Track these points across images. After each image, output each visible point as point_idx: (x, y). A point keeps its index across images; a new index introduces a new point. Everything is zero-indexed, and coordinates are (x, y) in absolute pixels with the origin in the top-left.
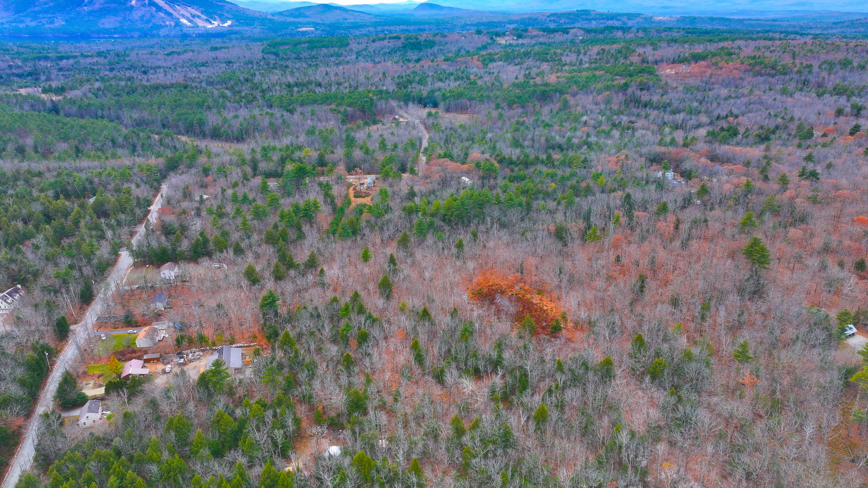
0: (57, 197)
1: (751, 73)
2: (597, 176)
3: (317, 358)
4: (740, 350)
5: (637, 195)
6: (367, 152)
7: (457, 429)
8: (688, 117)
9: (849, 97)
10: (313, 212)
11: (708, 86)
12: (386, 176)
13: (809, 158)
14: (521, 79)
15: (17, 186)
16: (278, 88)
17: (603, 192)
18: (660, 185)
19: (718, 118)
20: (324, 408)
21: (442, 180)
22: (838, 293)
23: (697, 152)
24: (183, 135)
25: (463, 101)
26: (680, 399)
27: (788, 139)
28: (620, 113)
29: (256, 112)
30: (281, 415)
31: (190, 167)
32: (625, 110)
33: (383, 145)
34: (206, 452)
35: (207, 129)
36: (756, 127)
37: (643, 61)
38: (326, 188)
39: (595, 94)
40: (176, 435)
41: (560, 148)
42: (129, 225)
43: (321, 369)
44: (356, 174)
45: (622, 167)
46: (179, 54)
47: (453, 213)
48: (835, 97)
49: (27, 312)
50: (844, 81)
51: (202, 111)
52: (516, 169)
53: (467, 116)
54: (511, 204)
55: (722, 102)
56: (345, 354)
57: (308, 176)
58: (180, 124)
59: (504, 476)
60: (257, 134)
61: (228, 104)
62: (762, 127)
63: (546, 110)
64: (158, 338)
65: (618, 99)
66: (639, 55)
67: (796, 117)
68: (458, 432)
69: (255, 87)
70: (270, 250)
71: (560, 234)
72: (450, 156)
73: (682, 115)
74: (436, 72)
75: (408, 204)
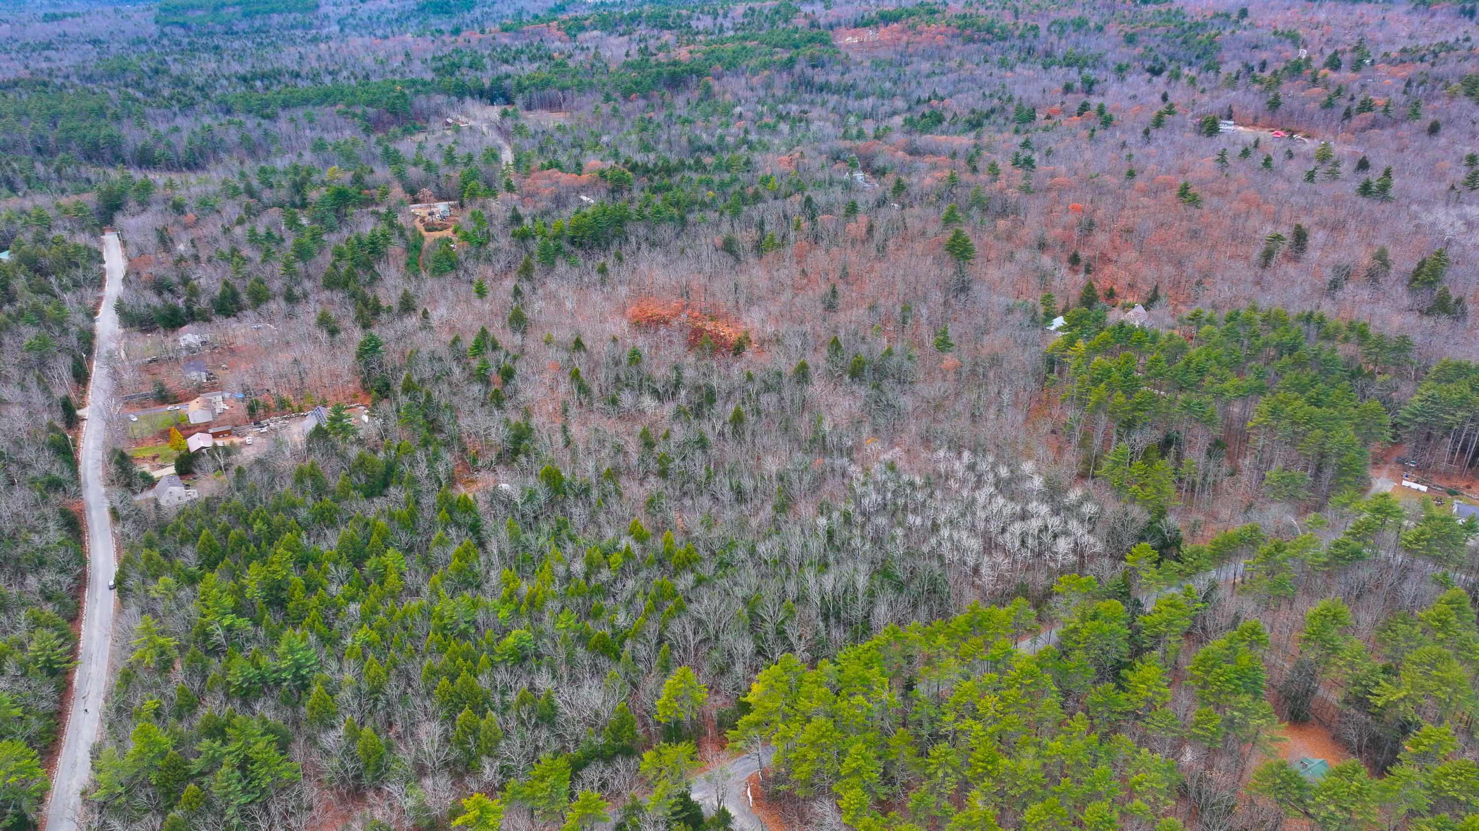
1: (960, 39)
2: (766, 181)
3: (456, 400)
5: (819, 198)
6: (429, 167)
8: (880, 103)
9: (1081, 68)
10: (384, 246)
11: (904, 59)
12: (473, 195)
13: (1026, 145)
14: (635, 57)
16: (225, 83)
17: (776, 198)
18: (848, 186)
19: (919, 101)
21: (555, 197)
23: (892, 144)
25: (551, 92)
26: (882, 392)
27: (1004, 124)
28: (786, 101)
29: (207, 120)
31: (144, 205)
32: (793, 96)
33: (450, 158)
35: (127, 152)
36: (967, 111)
37: (812, 25)
39: (748, 75)
41: (710, 149)
44: (424, 198)
45: (797, 167)
47: (584, 233)
48: (1065, 69)
50: (1077, 46)
51: (107, 123)
52: (656, 178)
53: (562, 115)
54: (659, 218)
55: (923, 81)
56: (492, 391)
57: (353, 205)
60: (222, 155)
61: (149, 111)
62: (973, 112)
63: (680, 101)
64: (218, 411)
65: (782, 81)
66: (806, 16)
67: (1016, 97)
68: (648, 444)
69: (181, 82)
70: (338, 296)
71: (729, 247)
72: (558, 166)
73: (871, 100)
74: (494, 49)
75: (517, 229)
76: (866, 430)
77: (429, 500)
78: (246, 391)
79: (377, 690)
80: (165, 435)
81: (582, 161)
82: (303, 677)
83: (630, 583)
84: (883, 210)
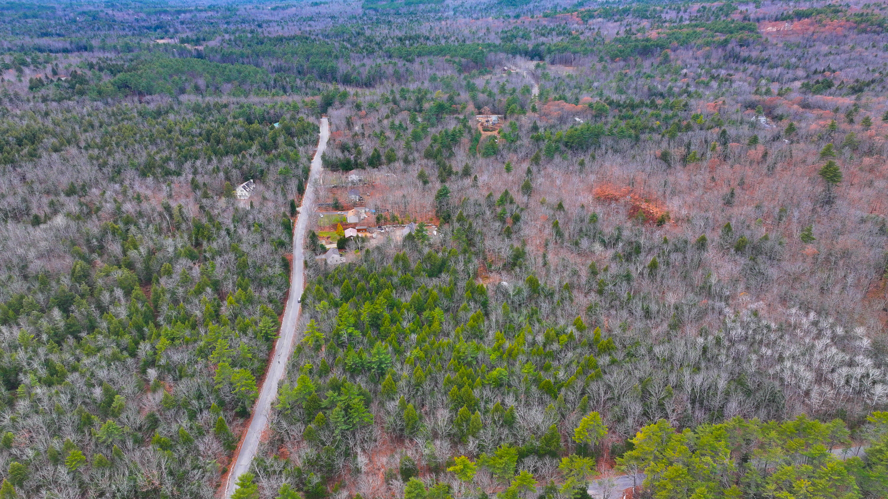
1: (855, 30)
2: (696, 117)
3: (485, 229)
4: (806, 233)
5: (732, 131)
6: (490, 95)
8: (785, 72)
10: (459, 137)
11: (809, 42)
12: (513, 113)
14: (622, 35)
16: (391, 41)
17: (701, 129)
18: (753, 126)
19: (815, 72)
21: (560, 117)
23: (790, 100)
25: (567, 54)
26: (756, 263)
27: (881, 91)
28: (719, 67)
29: (379, 61)
30: (469, 258)
31: (342, 104)
32: (723, 64)
33: (503, 90)
34: (424, 274)
35: (339, 76)
36: (852, 80)
37: (745, 19)
38: (464, 121)
39: (695, 49)
40: (402, 265)
41: (662, 95)
42: (311, 144)
44: (482, 114)
45: (719, 110)
46: (283, 9)
47: (574, 140)
51: (332, 60)
52: (624, 110)
53: (571, 68)
54: (622, 135)
55: (821, 59)
56: (505, 228)
57: (446, 113)
58: (314, 71)
60: (384, 80)
61: (352, 54)
62: (857, 81)
63: (647, 64)
64: (361, 218)
65: (717, 54)
66: (741, 12)
68: (594, 272)
69: (369, 40)
70: (431, 163)
71: (665, 157)
72: (565, 99)
73: (779, 70)
74: (537, 28)
75: (535, 134)
76: (741, 287)
77: (462, 284)
78: (377, 209)
79: (419, 384)
80: (335, 227)
81: (580, 97)
82: (382, 369)
83: (570, 354)
84: (776, 143)
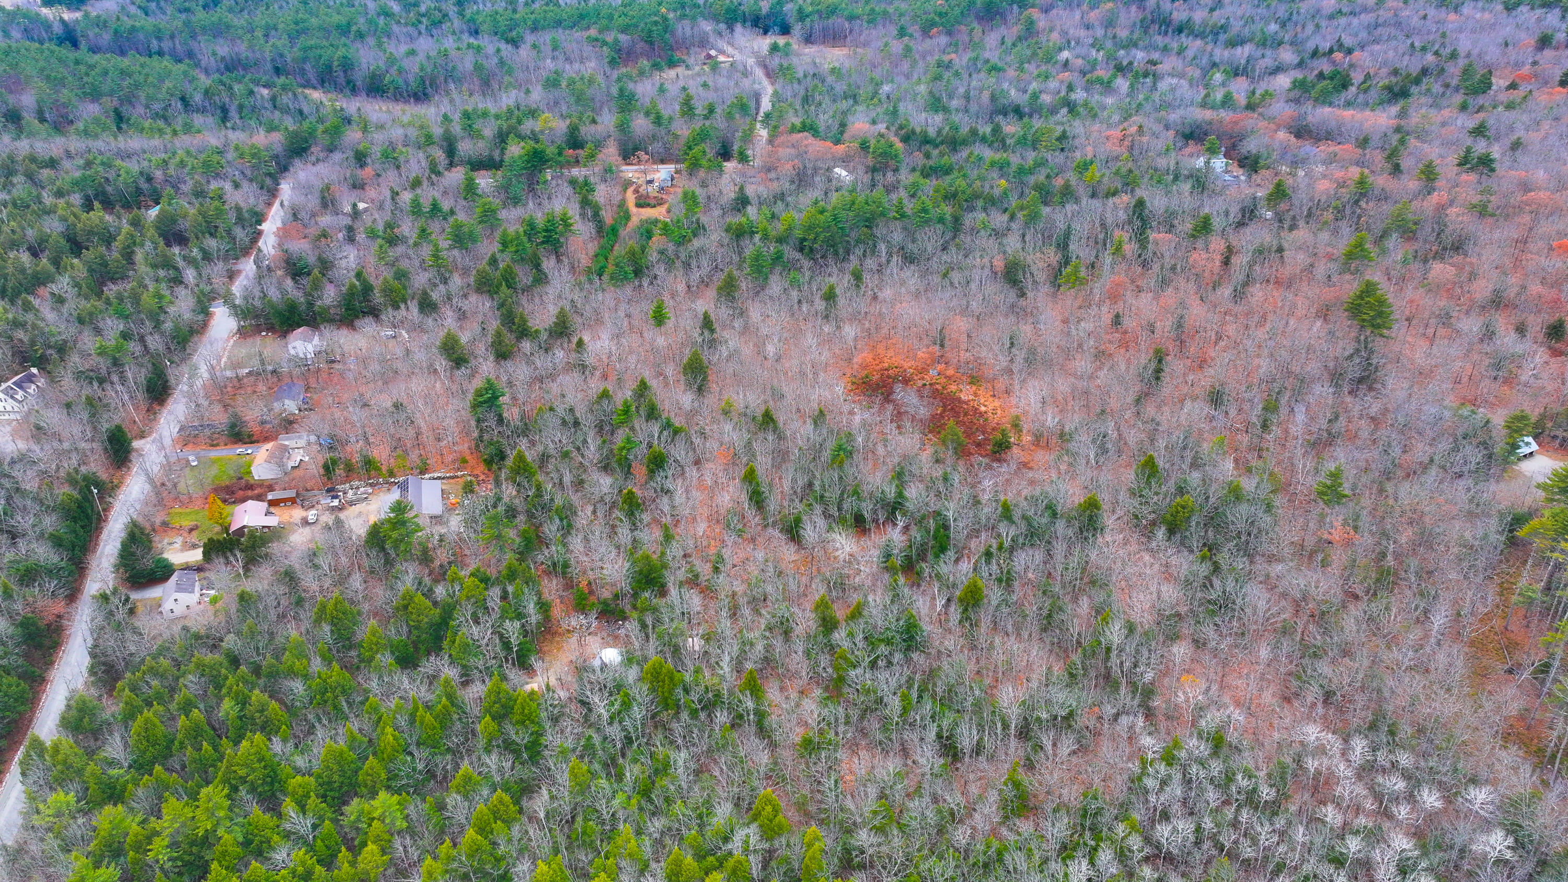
0: (88, 206)
2: (1084, 167)
3: (575, 498)
4: (1329, 483)
5: (1157, 202)
6: (658, 121)
7: (824, 619)
8: (1259, 53)
10: (562, 234)
12: (694, 167)
13: (1479, 131)
15: (13, 185)
17: (1093, 195)
18: (1200, 182)
19: (1315, 54)
20: (590, 583)
21: (798, 174)
22: (1509, 381)
23: (1271, 119)
24: (315, 88)
25: (835, 21)
26: (1216, 569)
27: (1443, 94)
28: (1132, 44)
29: (449, 43)
30: (516, 596)
31: (331, 149)
32: (1140, 39)
33: (688, 108)
34: (386, 659)
35: (359, 77)
36: (1384, 71)
38: (583, 189)
39: (1085, 7)
40: (332, 631)
41: (1018, 112)
42: (226, 259)
43: (584, 516)
44: (639, 163)
45: (1131, 148)
47: (817, 235)
48: (1539, 12)
49: (53, 417)
51: (348, 42)
52: (935, 153)
53: (845, 51)
54: (924, 218)
55: (1323, 23)
56: (625, 491)
57: (550, 167)
58: (308, 67)
59: (904, 698)
60: (452, 86)
61: (396, 28)
62: (1395, 72)
63: (992, 39)
64: (291, 464)
65: (1128, 17)
67: (1462, 52)
68: (826, 623)
70: (485, 304)
71: (1012, 274)
72: (814, 128)
73: (1247, 48)
75: (736, 220)
78: (332, 438)
81: (849, 121)
84: (1250, 227)
